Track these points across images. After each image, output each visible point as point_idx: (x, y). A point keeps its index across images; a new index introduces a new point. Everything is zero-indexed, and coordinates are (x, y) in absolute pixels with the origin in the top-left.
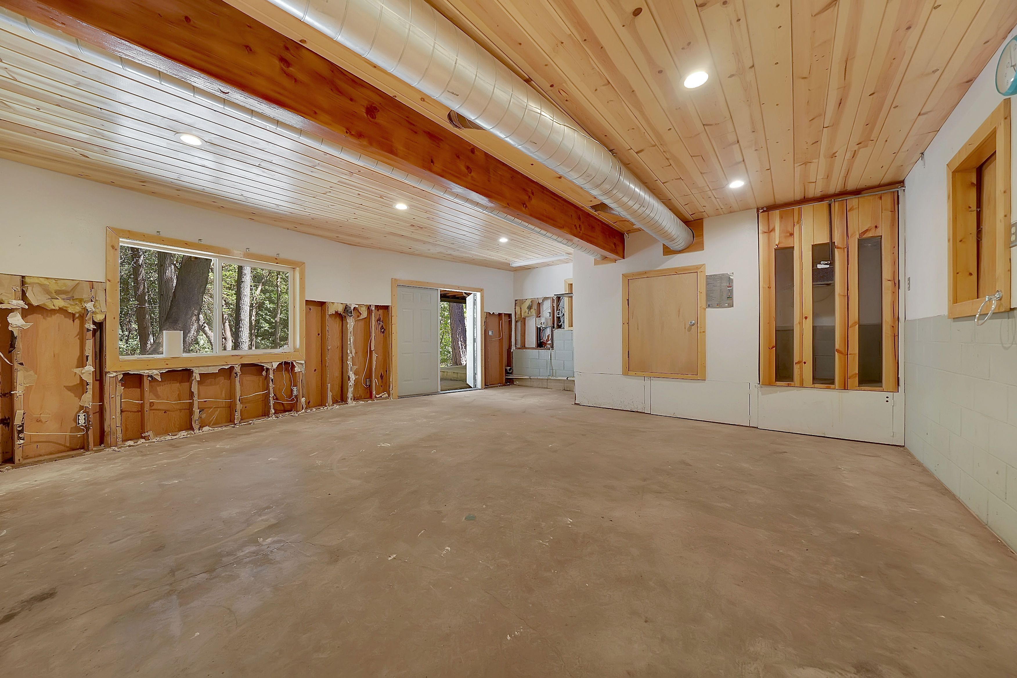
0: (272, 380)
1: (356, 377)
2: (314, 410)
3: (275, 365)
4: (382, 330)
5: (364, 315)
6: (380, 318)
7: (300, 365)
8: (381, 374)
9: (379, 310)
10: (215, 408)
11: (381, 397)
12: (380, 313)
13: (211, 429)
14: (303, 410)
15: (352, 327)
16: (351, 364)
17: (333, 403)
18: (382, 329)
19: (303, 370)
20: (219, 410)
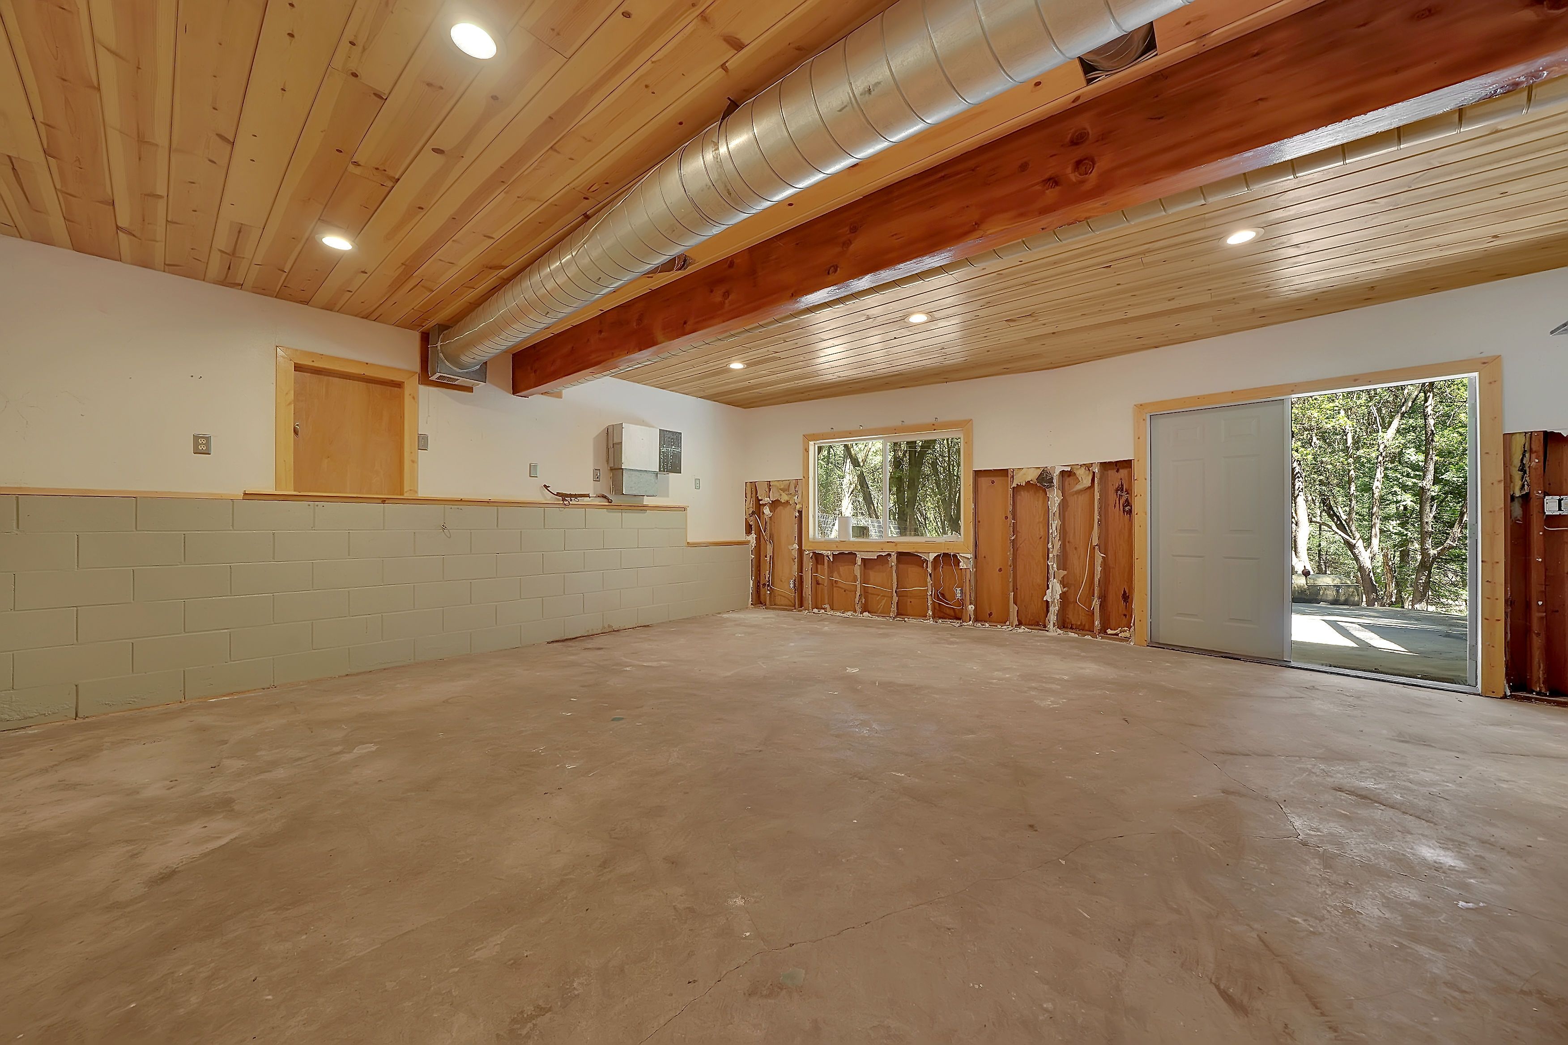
0: (930, 575)
1: (1065, 589)
2: (987, 625)
3: (932, 556)
4: (1127, 509)
5: (1085, 482)
6: (1122, 485)
7: (966, 560)
8: (1125, 591)
9: (1120, 471)
10: (882, 596)
11: (1117, 635)
12: (1122, 476)
13: (870, 615)
14: (971, 622)
15: (1057, 505)
16: (1055, 566)
17: (1020, 623)
18: (1126, 506)
19: (970, 566)
20: (885, 599)
